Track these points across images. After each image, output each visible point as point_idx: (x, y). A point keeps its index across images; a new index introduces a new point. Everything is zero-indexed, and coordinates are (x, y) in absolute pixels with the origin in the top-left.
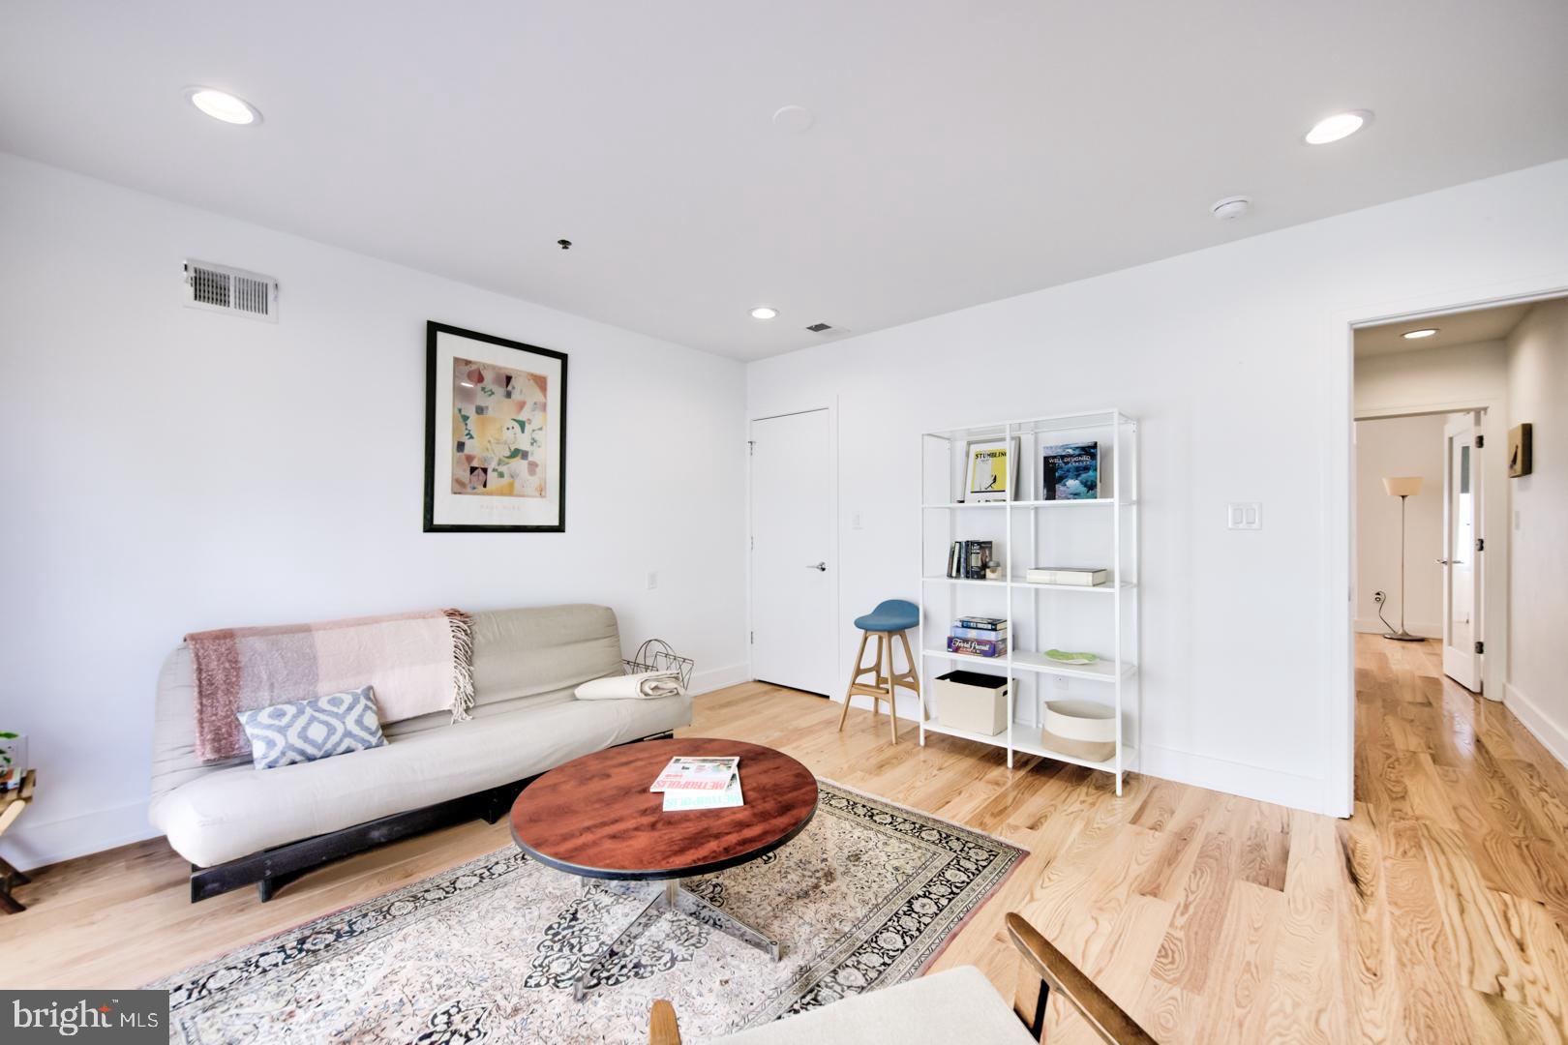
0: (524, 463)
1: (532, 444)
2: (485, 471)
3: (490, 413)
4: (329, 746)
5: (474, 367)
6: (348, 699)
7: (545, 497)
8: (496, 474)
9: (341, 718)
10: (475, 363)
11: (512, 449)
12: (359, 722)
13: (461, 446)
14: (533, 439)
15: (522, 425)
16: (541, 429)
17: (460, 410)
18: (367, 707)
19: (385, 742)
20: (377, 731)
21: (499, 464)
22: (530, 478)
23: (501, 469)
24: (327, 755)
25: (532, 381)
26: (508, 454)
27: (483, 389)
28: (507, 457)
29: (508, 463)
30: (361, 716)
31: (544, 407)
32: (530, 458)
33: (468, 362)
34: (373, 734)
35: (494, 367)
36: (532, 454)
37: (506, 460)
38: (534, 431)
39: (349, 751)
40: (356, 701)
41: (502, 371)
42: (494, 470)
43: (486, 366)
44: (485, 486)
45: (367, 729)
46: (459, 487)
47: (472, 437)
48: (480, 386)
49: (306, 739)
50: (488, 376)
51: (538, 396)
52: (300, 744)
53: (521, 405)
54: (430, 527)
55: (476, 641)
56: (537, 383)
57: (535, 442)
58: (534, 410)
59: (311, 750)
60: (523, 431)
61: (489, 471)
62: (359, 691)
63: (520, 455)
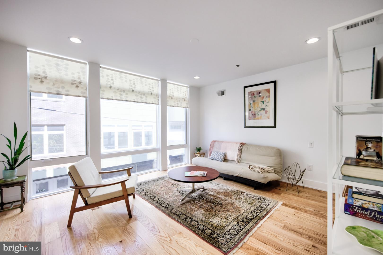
0: (264, 111)
1: (266, 106)
2: (255, 114)
3: (256, 101)
4: (216, 159)
5: (252, 93)
6: (221, 153)
7: (270, 119)
8: (257, 115)
9: (219, 155)
10: (253, 91)
11: (261, 108)
12: (220, 157)
13: (250, 110)
14: (266, 105)
15: (263, 102)
16: (268, 102)
17: (250, 103)
18: (223, 155)
19: (223, 161)
20: (222, 159)
21: (258, 112)
22: (265, 115)
23: (258, 113)
24: (216, 160)
25: (266, 91)
26: (260, 110)
27: (254, 97)
28: (260, 111)
29: (260, 112)
30: (221, 156)
31: (269, 97)
32: (265, 110)
33: (251, 92)
34: (221, 159)
35: (256, 91)
36: (266, 108)
37: (259, 111)
38: (266, 103)
39: (218, 161)
40: (222, 154)
41: (258, 91)
42: (257, 114)
43: (254, 91)
44: (255, 118)
45: (221, 158)
46: (250, 118)
47: (252, 108)
48: (254, 96)
49: (214, 157)
50: (255, 93)
51: (268, 94)
52: (213, 157)
53: (263, 98)
54: (245, 127)
55: (242, 150)
56: (267, 91)
57: (267, 106)
58: (266, 98)
59: (214, 159)
60: (264, 104)
61: (256, 114)
62: (224, 153)
63: (263, 110)
